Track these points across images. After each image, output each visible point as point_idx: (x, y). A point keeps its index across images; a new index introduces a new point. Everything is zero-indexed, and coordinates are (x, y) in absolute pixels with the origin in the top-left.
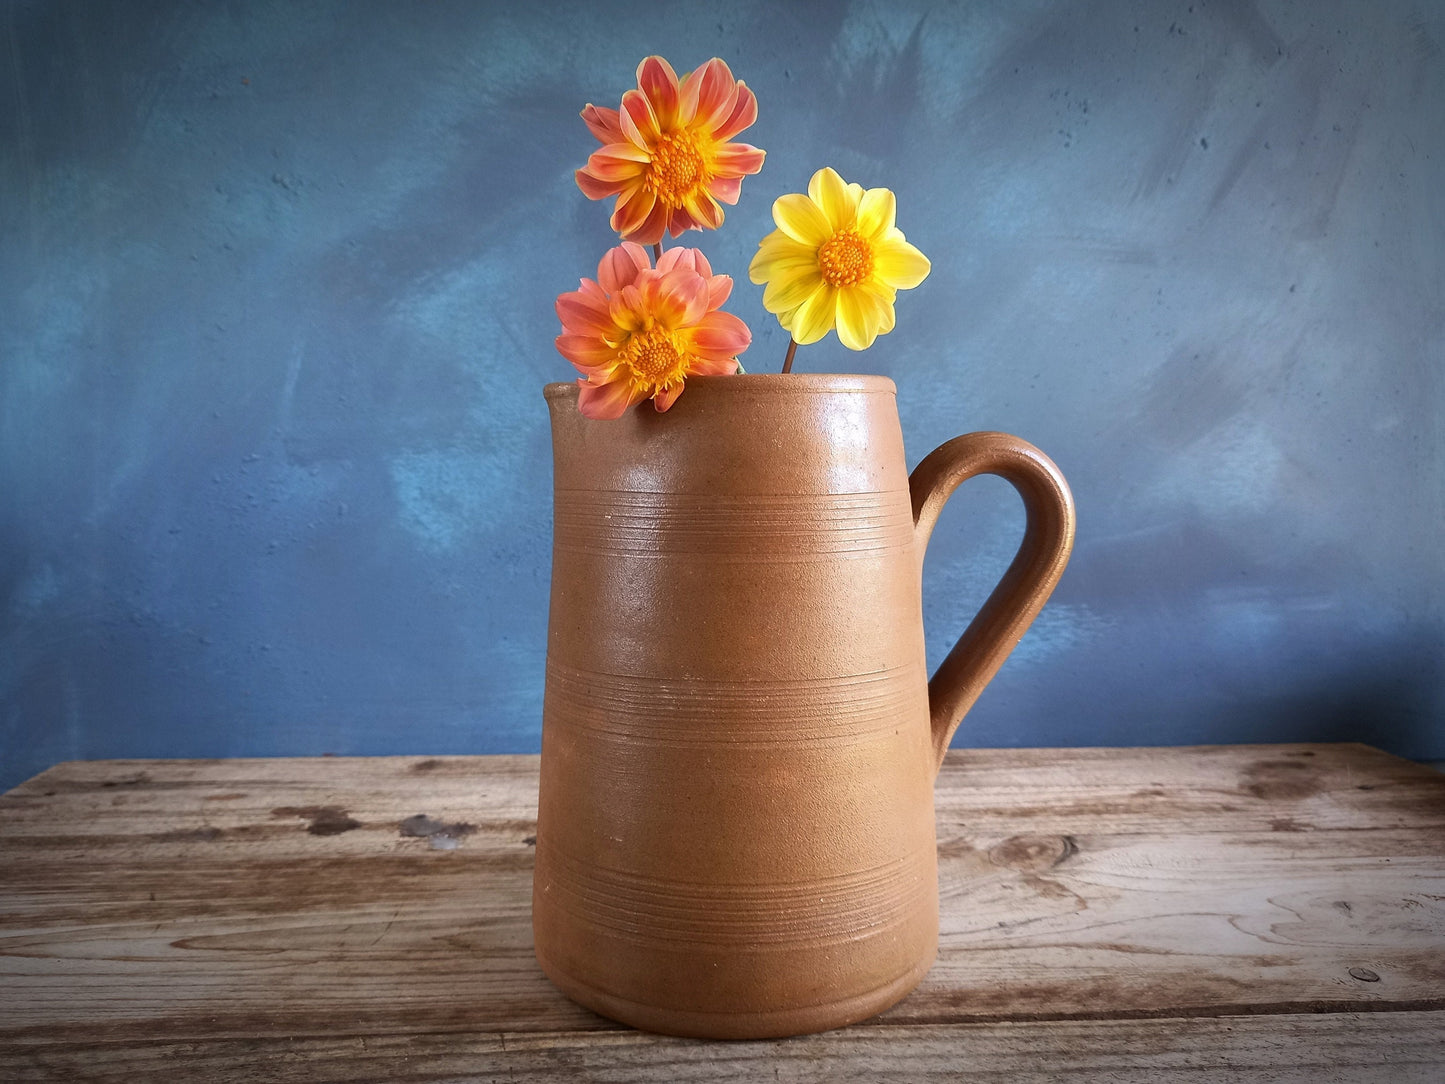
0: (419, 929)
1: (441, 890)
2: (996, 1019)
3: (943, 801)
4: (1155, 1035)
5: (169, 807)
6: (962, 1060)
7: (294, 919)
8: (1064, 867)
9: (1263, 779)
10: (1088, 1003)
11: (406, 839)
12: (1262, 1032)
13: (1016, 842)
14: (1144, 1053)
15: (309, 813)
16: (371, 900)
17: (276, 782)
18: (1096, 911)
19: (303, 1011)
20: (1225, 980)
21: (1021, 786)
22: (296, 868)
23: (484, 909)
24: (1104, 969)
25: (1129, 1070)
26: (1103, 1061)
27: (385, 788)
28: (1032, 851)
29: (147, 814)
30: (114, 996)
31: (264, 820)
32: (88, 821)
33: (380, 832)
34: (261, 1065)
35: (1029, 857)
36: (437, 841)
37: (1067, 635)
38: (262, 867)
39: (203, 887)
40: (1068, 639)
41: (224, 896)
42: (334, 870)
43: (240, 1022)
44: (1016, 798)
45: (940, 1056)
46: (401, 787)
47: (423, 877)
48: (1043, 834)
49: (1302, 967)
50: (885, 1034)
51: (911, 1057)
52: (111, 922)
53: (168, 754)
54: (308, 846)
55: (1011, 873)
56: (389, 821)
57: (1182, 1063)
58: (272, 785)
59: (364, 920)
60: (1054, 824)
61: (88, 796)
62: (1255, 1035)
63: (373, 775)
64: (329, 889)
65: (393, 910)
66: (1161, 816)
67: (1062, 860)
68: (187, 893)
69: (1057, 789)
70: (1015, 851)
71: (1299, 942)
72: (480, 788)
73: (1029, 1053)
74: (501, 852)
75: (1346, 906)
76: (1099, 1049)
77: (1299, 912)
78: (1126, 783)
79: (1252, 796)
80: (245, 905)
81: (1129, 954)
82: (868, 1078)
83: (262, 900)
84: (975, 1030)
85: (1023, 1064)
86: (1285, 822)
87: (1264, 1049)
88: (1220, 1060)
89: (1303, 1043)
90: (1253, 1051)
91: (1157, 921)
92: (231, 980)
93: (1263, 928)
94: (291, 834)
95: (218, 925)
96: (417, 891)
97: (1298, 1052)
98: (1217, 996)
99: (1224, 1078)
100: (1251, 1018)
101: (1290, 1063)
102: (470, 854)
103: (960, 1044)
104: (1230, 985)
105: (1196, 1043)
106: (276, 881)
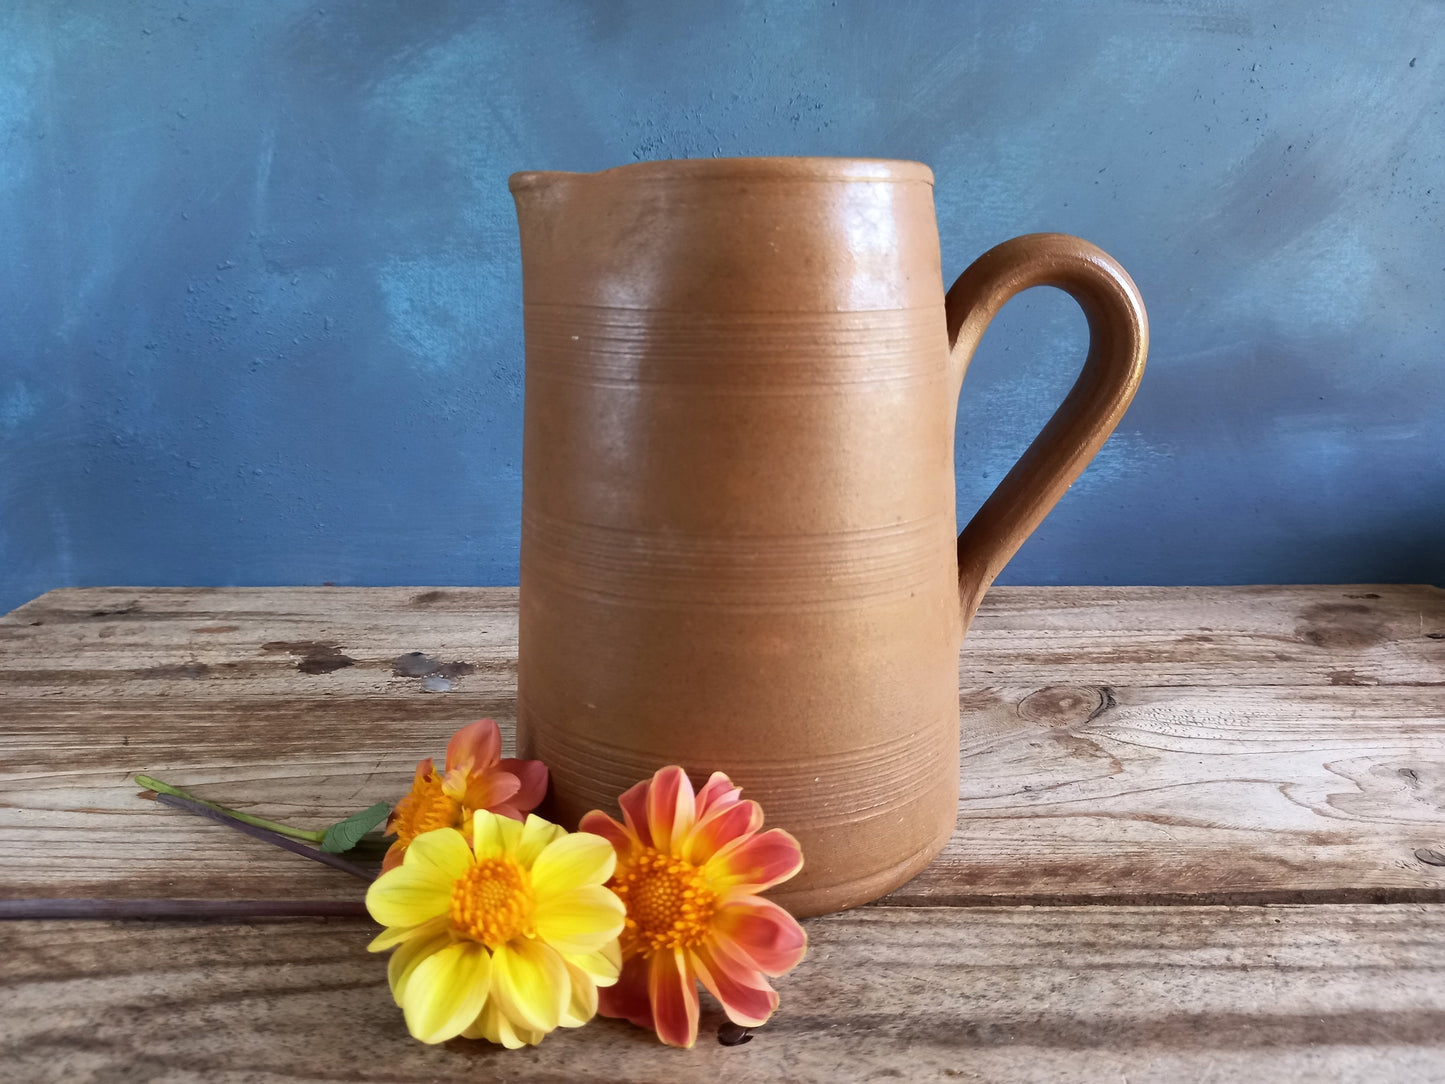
0: (400, 781)
1: (427, 738)
2: (1016, 901)
3: (970, 644)
4: (1193, 926)
5: (157, 640)
6: (976, 951)
7: (269, 768)
8: (1097, 723)
9: (1322, 624)
10: (1119, 884)
11: (400, 678)
12: (1314, 925)
13: (1048, 693)
14: (1179, 948)
15: (300, 648)
16: (355, 747)
17: (271, 614)
18: (1134, 774)
19: (267, 874)
20: (1275, 860)
21: (1056, 629)
22: (278, 710)
24: (1138, 843)
25: (1162, 969)
26: (1133, 956)
27: (384, 623)
28: (1063, 703)
29: (133, 648)
30: (72, 853)
31: (252, 656)
32: (73, 654)
33: (372, 670)
34: (213, 938)
35: (1061, 711)
36: (430, 682)
37: (1118, 466)
38: (244, 708)
39: (180, 730)
40: (1116, 470)
41: (202, 741)
42: (319, 713)
43: (198, 887)
44: (1051, 642)
45: (950, 945)
46: (399, 622)
47: (412, 722)
48: (1078, 684)
49: (1362, 847)
50: (892, 917)
51: (919, 945)
52: (79, 769)
53: (161, 582)
54: (295, 685)
55: (1041, 729)
56: (383, 658)
57: (1223, 961)
58: (267, 616)
59: (344, 771)
60: (1090, 672)
61: (76, 627)
62: (1307, 929)
63: (371, 606)
64: (312, 734)
65: (375, 759)
66: (1208, 665)
67: (1097, 715)
68: (162, 737)
69: (1096, 633)
70: (1046, 704)
71: (1358, 817)
72: (481, 624)
73: (1050, 944)
74: (496, 696)
75: (1411, 774)
76: (1129, 941)
77: (1359, 781)
78: (1171, 627)
79: (1310, 644)
80: (221, 751)
81: (1167, 827)
82: (869, 970)
83: (240, 746)
84: (991, 915)
85: (1043, 957)
86: (1345, 674)
87: (1316, 947)
88: (1266, 958)
89: (1362, 940)
90: (1304, 948)
91: (1199, 788)
92: (196, 837)
93: (1318, 799)
94: (279, 672)
95: (191, 774)
96: (403, 738)
97: (1356, 951)
98: (1263, 879)
99: (1270, 981)
100: (1302, 908)
101: (1346, 964)
102: (463, 697)
103: (974, 931)
104: (1280, 867)
105: (1239, 937)
106: (254, 724)
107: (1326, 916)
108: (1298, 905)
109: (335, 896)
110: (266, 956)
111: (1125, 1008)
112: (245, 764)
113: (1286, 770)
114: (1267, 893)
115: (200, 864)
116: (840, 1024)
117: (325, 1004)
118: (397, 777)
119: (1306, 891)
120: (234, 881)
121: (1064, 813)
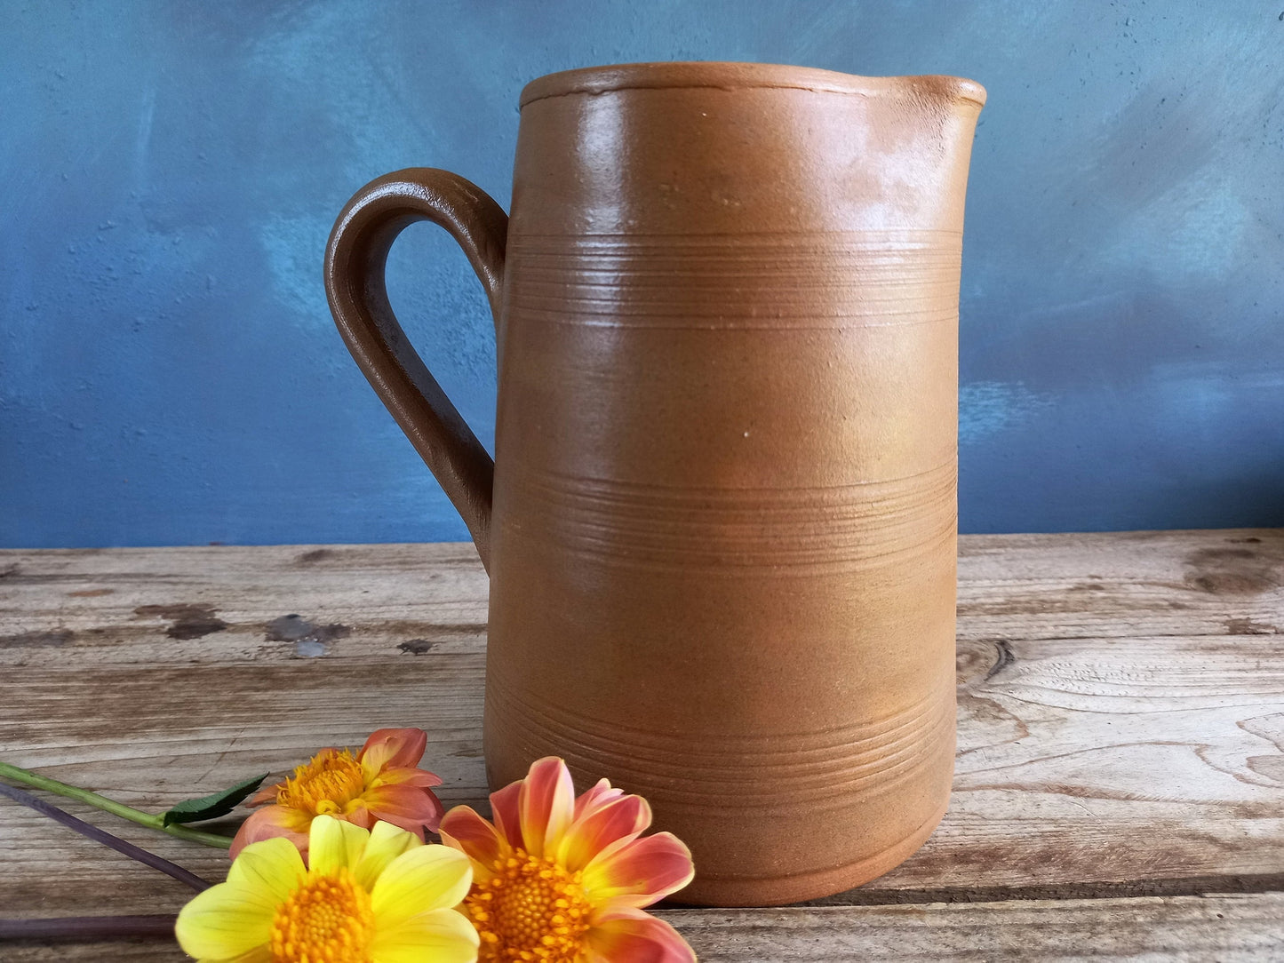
0: (255, 761)
1: (290, 710)
2: (927, 896)
4: (1127, 924)
5: (30, 605)
7: (115, 747)
8: (997, 680)
9: (1210, 570)
10: (1038, 871)
11: (271, 643)
12: (1262, 920)
14: (1114, 953)
15: (173, 612)
16: (210, 722)
17: (149, 575)
18: (1042, 740)
19: (88, 878)
20: (1202, 837)
22: (137, 681)
24: (1053, 821)
27: (263, 583)
28: (961, 660)
31: (122, 621)
33: (244, 635)
36: (303, 647)
37: (1001, 415)
38: (101, 679)
40: (1001, 419)
41: (50, 717)
42: (180, 684)
46: (280, 582)
47: (276, 692)
48: (974, 638)
50: (789, 922)
51: (821, 958)
53: (47, 543)
54: (161, 652)
56: (257, 621)
58: (145, 578)
59: (194, 750)
60: (985, 625)
62: (1256, 926)
63: (254, 566)
64: (168, 707)
65: (230, 735)
66: (1103, 614)
67: (996, 671)
68: (9, 713)
69: (986, 583)
72: (363, 582)
73: (969, 953)
74: (369, 661)
76: (1058, 946)
77: (1278, 741)
78: (1061, 575)
79: (1201, 591)
80: (68, 728)
81: (1082, 800)
83: (89, 722)
84: (900, 917)
86: (1241, 622)
87: (1270, 950)
90: (1257, 952)
91: (1112, 754)
92: (17, 832)
93: (1238, 762)
94: (147, 638)
95: (29, 755)
96: (265, 711)
98: (1195, 862)
100: (1244, 898)
102: (334, 663)
103: (881, 937)
104: (1210, 846)
105: (1180, 938)
106: (109, 696)
107: (1274, 910)
108: (1239, 895)
109: (159, 905)
112: (90, 743)
113: (1198, 728)
114: (1201, 878)
115: (13, 867)
118: (252, 755)
119: (1244, 876)
120: (49, 888)
121: (971, 786)
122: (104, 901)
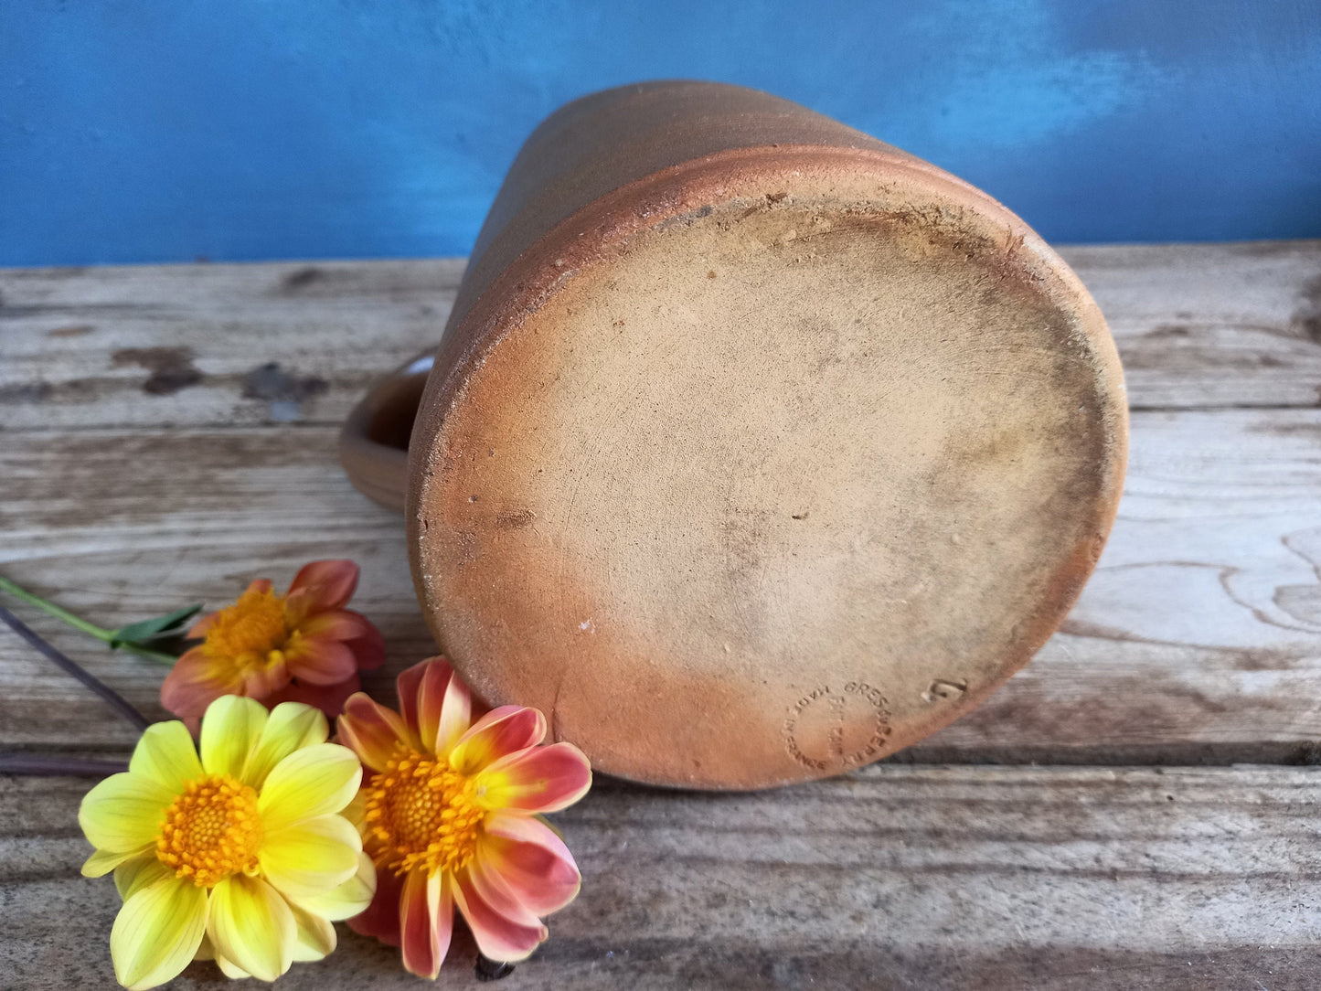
0: (215, 560)
1: (256, 494)
4: (1065, 804)
5: (11, 347)
6: (798, 842)
7: (81, 538)
10: (993, 730)
11: (248, 402)
12: (1212, 805)
14: (1042, 840)
15: (152, 358)
16: (174, 509)
17: (132, 306)
19: (48, 698)
20: (1188, 693)
22: (108, 452)
23: (296, 529)
25: (1013, 874)
26: (982, 853)
31: (100, 370)
33: (219, 390)
36: (277, 408)
37: (1111, 96)
38: (72, 450)
40: (1111, 102)
41: (21, 499)
42: (149, 457)
45: (771, 831)
46: (263, 316)
47: (243, 470)
49: (1300, 674)
51: (735, 830)
54: (136, 414)
56: (235, 372)
57: (1090, 863)
58: (126, 311)
59: (158, 544)
62: (1209, 812)
63: (241, 293)
64: (135, 488)
65: (194, 526)
66: (1178, 373)
71: (1305, 625)
72: (349, 316)
73: (888, 832)
76: (983, 828)
77: (1318, 564)
79: (1305, 339)
81: (1069, 638)
82: (669, 869)
83: (59, 505)
85: (876, 853)
87: (1209, 841)
88: (1144, 860)
89: (1266, 831)
90: (1193, 843)
93: (1261, 594)
94: (123, 392)
96: (231, 495)
97: (1254, 849)
98: (1169, 725)
99: (1139, 897)
100: (1204, 775)
101: (1238, 871)
103: (804, 808)
104: (1192, 705)
105: (1118, 824)
106: (82, 473)
107: (1231, 792)
110: (19, 823)
111: (956, 937)
114: (1168, 745)
116: (618, 951)
117: (64, 897)
118: (212, 553)
119: (1217, 745)
120: (13, 708)
122: (61, 726)
